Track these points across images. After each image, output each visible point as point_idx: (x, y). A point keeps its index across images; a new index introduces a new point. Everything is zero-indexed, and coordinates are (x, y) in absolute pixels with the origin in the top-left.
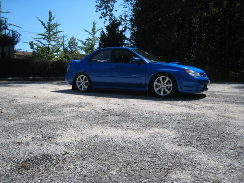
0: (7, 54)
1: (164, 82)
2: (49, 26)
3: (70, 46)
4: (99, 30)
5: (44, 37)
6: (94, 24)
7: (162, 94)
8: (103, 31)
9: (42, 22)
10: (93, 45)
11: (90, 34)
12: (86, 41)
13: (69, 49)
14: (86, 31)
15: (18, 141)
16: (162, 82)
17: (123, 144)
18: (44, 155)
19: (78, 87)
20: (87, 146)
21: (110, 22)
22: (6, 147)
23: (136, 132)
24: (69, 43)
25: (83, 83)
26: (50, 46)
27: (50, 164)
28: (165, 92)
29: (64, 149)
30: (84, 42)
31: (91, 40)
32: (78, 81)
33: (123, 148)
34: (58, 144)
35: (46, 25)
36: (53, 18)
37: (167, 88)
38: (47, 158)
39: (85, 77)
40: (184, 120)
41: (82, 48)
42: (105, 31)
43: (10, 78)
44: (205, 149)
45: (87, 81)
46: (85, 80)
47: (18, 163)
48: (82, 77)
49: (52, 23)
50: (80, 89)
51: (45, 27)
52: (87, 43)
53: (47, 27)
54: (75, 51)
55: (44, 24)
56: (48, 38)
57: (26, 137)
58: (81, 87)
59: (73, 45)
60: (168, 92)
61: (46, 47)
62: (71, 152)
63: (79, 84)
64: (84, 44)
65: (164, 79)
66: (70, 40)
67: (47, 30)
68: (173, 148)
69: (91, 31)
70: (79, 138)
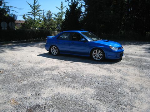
0: (11, 27)
1: (98, 52)
2: (34, 6)
3: (47, 17)
4: (65, 7)
5: (31, 14)
6: (62, 3)
7: (97, 59)
8: (67, 9)
9: (30, 4)
10: (61, 17)
11: (60, 9)
12: (57, 14)
13: (47, 18)
14: (57, 8)
15: (25, 96)
16: (97, 53)
17: (69, 98)
18: (37, 105)
19: (52, 52)
20: (54, 99)
21: (71, 4)
22: (21, 100)
23: (77, 90)
24: (47, 14)
25: (55, 51)
26: (36, 19)
27: (40, 110)
28: (98, 58)
29: (45, 102)
30: (56, 15)
31: (60, 13)
32: (52, 50)
33: (69, 101)
34: (42, 98)
35: (32, 6)
36: (37, 2)
37: (100, 56)
38: (38, 106)
39: (55, 47)
40: (102, 81)
41: (55, 19)
42: (69, 8)
43: (13, 42)
44: (104, 102)
45: (57, 50)
46: (56, 49)
47: (27, 109)
48: (54, 47)
49: (36, 4)
50: (53, 54)
51: (32, 8)
52: (58, 15)
53: (33, 7)
54: (51, 19)
55: (31, 6)
56: (34, 14)
57: (28, 94)
58: (54, 53)
59: (49, 16)
60: (100, 58)
61: (33, 20)
62: (48, 103)
63: (53, 51)
64: (56, 16)
65: (98, 51)
66: (47, 12)
67: (33, 9)
68: (90, 101)
69: (60, 8)
70: (51, 95)
